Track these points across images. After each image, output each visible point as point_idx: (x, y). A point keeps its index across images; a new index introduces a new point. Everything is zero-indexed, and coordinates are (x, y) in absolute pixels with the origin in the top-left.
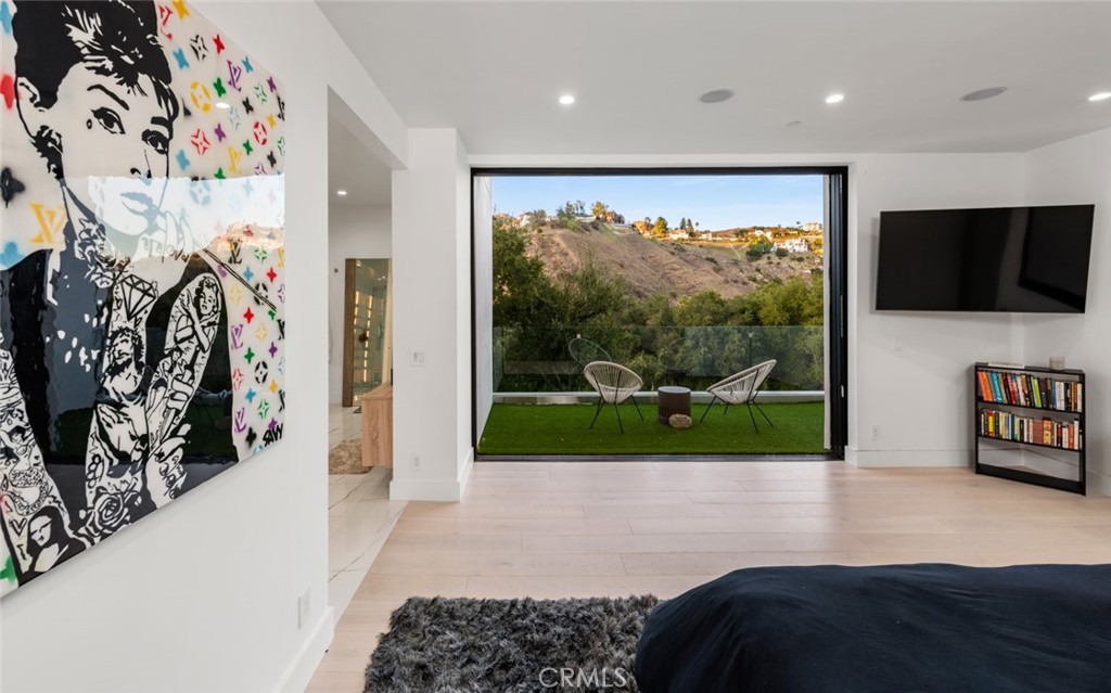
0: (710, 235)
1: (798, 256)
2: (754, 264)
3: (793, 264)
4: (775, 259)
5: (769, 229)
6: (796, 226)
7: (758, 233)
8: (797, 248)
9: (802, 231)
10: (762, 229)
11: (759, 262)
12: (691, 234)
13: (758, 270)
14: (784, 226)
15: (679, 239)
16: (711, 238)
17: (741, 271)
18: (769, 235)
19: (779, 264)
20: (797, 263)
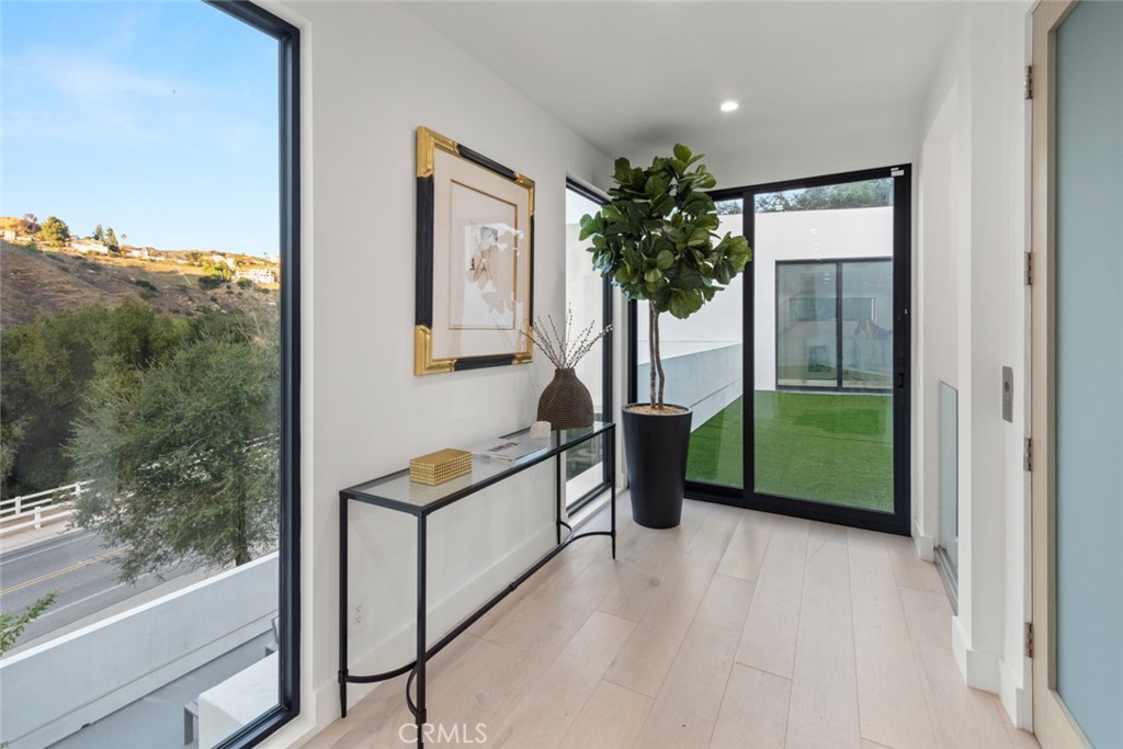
0: (146, 253)
1: (263, 287)
2: (210, 292)
3: (256, 295)
4: (237, 290)
5: (232, 256)
6: (263, 257)
7: (217, 259)
8: (262, 279)
9: (269, 262)
10: (223, 255)
11: (216, 290)
12: (114, 248)
13: (214, 300)
14: (249, 255)
15: (90, 252)
16: (146, 257)
17: (190, 299)
18: (230, 263)
19: (240, 294)
20: (262, 294)
